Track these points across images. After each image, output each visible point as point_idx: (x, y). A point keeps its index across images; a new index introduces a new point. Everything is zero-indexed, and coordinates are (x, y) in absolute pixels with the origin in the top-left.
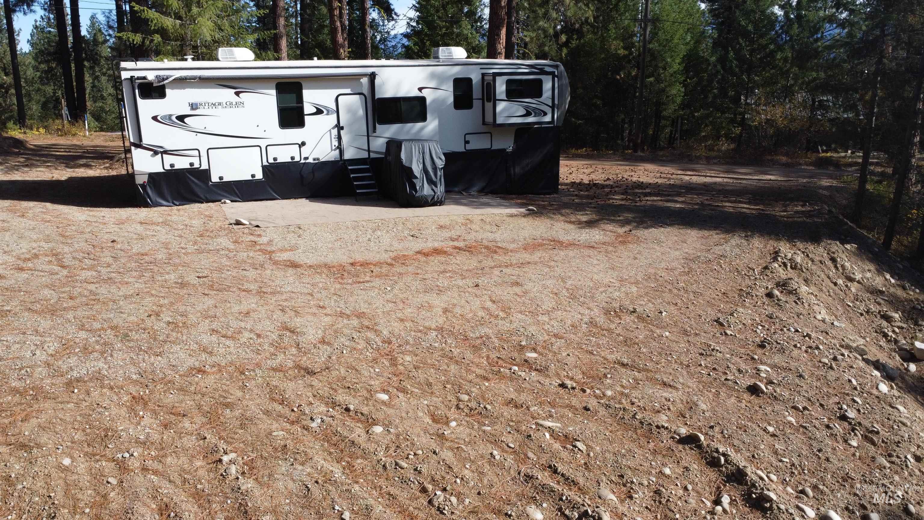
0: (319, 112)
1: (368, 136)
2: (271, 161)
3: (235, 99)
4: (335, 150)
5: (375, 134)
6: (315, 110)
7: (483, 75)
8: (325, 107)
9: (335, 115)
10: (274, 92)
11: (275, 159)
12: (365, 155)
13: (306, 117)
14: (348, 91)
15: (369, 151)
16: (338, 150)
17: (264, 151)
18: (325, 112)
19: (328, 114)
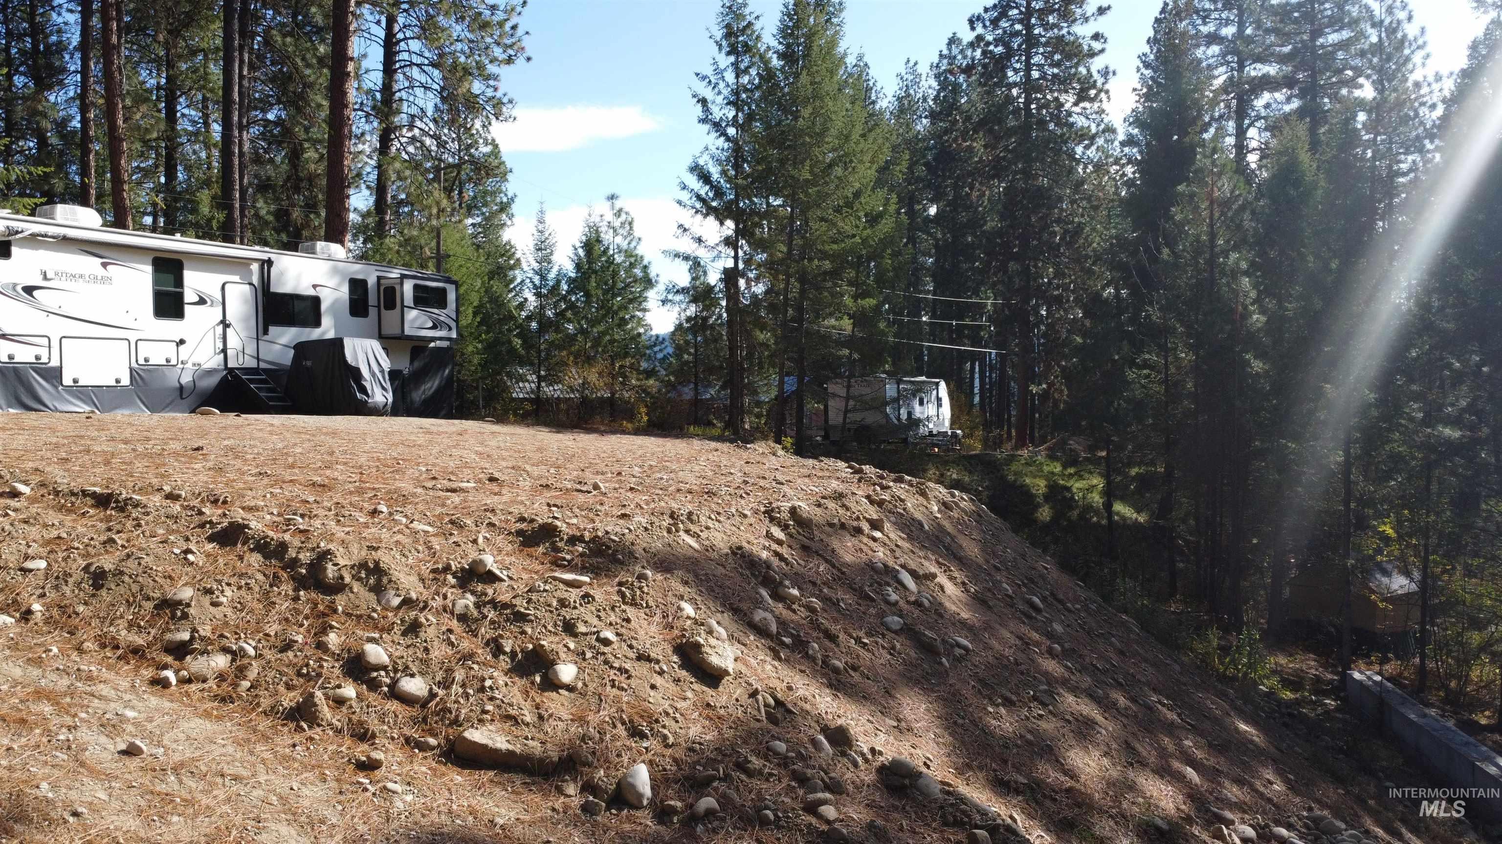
0: (202, 301)
1: (258, 339)
2: (141, 361)
3: (101, 272)
4: (219, 353)
5: (266, 337)
6: (197, 299)
7: (379, 278)
8: (209, 296)
9: (221, 308)
10: (149, 269)
11: (146, 360)
12: (253, 364)
13: (186, 307)
14: (236, 278)
15: (258, 359)
16: (222, 355)
17: (134, 346)
18: (209, 302)
19: (212, 305)
